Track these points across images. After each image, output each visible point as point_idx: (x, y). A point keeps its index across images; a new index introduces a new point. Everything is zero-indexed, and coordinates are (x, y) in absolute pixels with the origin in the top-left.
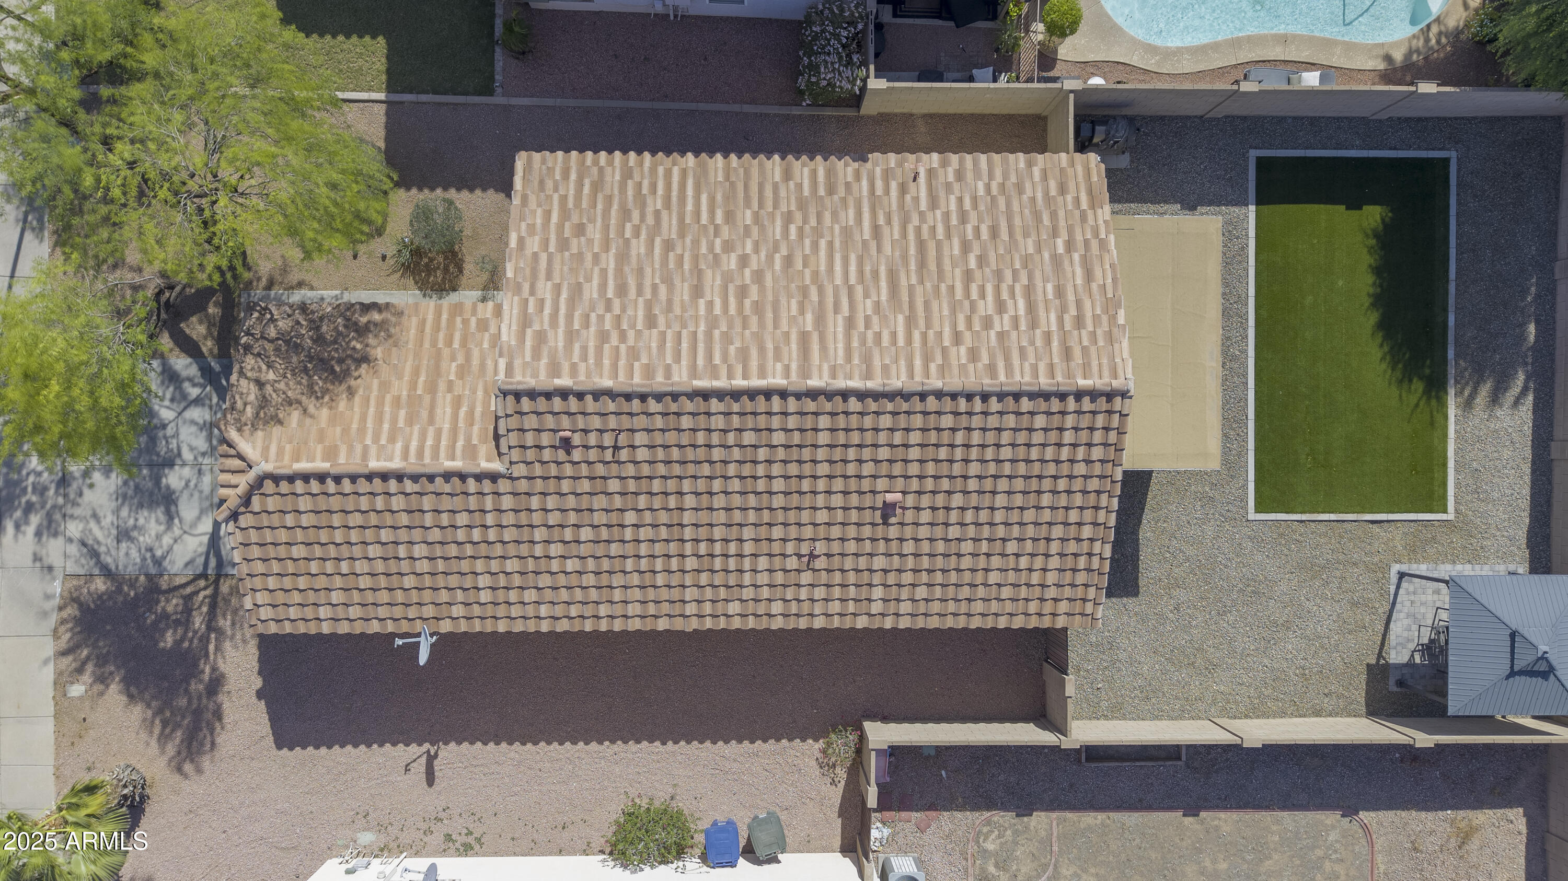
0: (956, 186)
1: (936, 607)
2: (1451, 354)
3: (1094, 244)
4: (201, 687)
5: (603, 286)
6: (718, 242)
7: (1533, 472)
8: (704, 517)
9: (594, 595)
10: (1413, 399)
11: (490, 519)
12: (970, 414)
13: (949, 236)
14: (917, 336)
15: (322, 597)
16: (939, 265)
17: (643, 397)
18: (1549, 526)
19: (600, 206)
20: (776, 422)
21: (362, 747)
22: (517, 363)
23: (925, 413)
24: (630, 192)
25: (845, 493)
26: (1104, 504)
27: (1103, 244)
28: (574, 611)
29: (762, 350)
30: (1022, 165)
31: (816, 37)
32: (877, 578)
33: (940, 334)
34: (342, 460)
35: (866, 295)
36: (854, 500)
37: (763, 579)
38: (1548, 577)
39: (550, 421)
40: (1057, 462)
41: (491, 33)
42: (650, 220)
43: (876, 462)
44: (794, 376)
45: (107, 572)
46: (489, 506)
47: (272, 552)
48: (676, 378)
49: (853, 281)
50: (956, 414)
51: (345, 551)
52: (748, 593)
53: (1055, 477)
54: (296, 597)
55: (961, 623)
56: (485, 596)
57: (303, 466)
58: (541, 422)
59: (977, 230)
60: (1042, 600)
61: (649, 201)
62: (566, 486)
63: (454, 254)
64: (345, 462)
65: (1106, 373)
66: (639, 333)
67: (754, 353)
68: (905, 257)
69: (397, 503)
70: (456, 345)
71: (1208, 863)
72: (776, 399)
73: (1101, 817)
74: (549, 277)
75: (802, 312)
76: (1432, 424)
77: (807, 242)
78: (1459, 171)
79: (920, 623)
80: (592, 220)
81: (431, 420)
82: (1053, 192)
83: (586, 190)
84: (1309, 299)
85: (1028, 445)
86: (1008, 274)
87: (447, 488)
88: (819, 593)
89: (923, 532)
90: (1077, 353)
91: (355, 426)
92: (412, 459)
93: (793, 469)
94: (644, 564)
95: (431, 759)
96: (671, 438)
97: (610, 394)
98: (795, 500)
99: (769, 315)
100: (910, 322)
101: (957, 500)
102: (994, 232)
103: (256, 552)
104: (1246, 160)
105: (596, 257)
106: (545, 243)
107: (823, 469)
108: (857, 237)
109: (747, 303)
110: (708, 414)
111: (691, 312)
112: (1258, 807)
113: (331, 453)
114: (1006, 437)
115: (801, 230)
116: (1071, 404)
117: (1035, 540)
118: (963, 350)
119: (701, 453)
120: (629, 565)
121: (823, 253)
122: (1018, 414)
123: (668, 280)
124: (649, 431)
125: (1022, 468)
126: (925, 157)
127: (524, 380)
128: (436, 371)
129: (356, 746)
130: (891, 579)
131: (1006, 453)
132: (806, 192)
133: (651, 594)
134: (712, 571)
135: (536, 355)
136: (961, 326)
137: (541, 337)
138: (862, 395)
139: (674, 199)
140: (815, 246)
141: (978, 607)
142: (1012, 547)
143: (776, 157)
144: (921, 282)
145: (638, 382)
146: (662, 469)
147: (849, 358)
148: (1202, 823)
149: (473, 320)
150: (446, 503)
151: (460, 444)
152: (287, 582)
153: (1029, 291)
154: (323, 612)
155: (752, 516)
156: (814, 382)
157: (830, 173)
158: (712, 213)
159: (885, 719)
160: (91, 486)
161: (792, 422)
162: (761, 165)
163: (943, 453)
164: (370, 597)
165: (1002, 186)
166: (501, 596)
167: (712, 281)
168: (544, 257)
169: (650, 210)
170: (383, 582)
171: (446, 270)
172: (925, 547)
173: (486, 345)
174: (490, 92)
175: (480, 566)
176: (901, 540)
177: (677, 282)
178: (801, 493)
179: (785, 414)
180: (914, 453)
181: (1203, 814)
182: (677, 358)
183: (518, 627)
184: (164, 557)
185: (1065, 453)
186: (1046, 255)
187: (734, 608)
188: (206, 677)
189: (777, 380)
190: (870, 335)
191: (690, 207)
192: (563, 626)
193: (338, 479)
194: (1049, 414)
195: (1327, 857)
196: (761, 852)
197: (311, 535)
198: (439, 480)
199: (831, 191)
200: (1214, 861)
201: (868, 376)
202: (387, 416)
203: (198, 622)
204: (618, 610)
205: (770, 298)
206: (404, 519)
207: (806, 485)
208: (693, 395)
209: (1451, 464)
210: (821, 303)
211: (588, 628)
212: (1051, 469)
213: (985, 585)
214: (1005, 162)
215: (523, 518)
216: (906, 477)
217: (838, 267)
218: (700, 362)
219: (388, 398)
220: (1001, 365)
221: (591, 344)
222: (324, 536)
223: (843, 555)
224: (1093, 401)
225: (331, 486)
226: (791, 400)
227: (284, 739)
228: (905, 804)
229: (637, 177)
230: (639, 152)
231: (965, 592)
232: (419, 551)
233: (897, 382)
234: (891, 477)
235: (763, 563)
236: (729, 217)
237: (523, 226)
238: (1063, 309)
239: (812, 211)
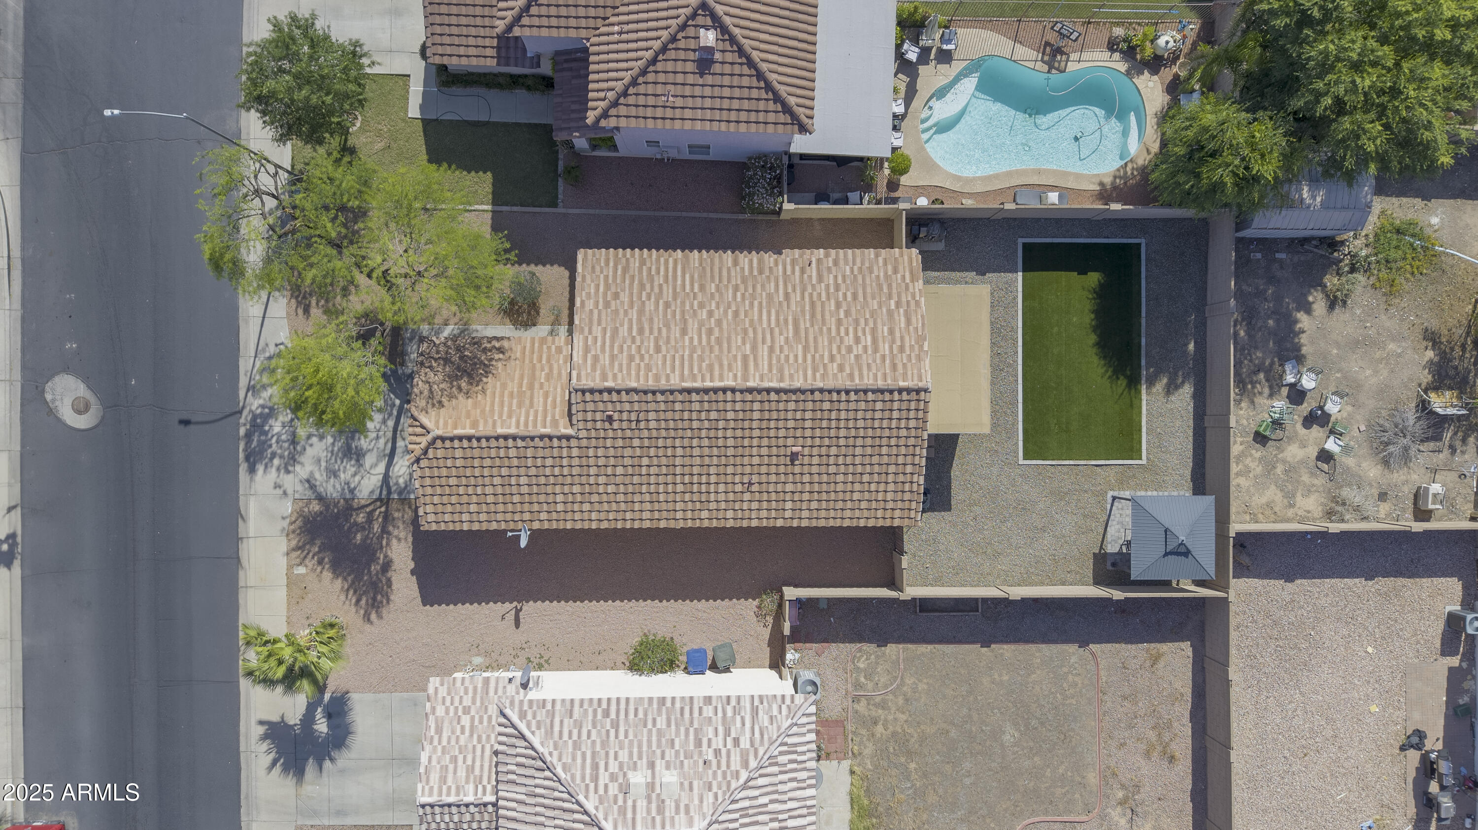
0: (834, 269)
1: (823, 514)
2: (1143, 362)
3: (913, 303)
4: (379, 567)
5: (630, 329)
6: (696, 302)
7: (1194, 435)
8: (687, 461)
9: (623, 506)
10: (1120, 390)
11: (565, 462)
12: (839, 401)
13: (828, 299)
14: (809, 357)
15: (465, 508)
16: (823, 316)
17: (654, 393)
18: (1204, 468)
19: (627, 282)
20: (729, 406)
21: (476, 605)
22: (583, 373)
23: (814, 401)
24: (645, 274)
25: (769, 447)
26: (918, 452)
27: (917, 303)
28: (611, 516)
29: (721, 366)
30: (872, 256)
31: (751, 178)
32: (788, 497)
33: (822, 356)
34: (481, 428)
35: (781, 334)
36: (774, 451)
37: (722, 497)
38: (1204, 497)
39: (601, 406)
40: (890, 429)
41: (556, 170)
42: (656, 290)
43: (787, 429)
44: (739, 381)
45: (320, 498)
46: (565, 454)
47: (437, 481)
48: (672, 382)
49: (773, 325)
50: (831, 401)
51: (480, 481)
52: (713, 506)
53: (889, 437)
54: (449, 508)
55: (838, 523)
56: (560, 507)
57: (459, 432)
58: (596, 406)
59: (845, 295)
60: (885, 509)
61: (656, 278)
62: (609, 443)
63: (534, 304)
64: (483, 429)
65: (916, 378)
66: (651, 356)
67: (717, 367)
68: (803, 311)
69: (512, 453)
70: (544, 362)
71: (996, 676)
72: (729, 393)
73: (930, 647)
74: (599, 324)
75: (744, 343)
76: (1131, 406)
77: (747, 302)
78: (1147, 251)
79: (814, 523)
80: (623, 290)
81: (531, 405)
82: (890, 273)
83: (619, 272)
84: (1056, 329)
85: (873, 419)
86: (862, 321)
87: (541, 444)
88: (755, 505)
89: (815, 469)
90: (900, 367)
91: (488, 409)
92: (522, 427)
93: (739, 433)
94: (653, 488)
95: (518, 611)
96: (669, 415)
97: (636, 391)
98: (740, 451)
99: (725, 345)
100: (806, 349)
101: (833, 451)
102: (855, 296)
103: (428, 481)
104: (1016, 244)
105: (626, 312)
106: (597, 304)
107: (757, 433)
108: (776, 300)
109: (713, 338)
110: (691, 402)
111: (680, 344)
112: (1027, 641)
113: (475, 425)
114: (860, 415)
115: (743, 295)
116: (896, 396)
117: (879, 474)
118: (835, 365)
119: (686, 424)
120: (644, 489)
121: (756, 309)
122: (867, 401)
123: (667, 326)
124: (656, 411)
125: (870, 432)
126: (815, 251)
127: (587, 383)
128: (533, 377)
129: (471, 604)
130: (797, 497)
131: (861, 424)
132: (747, 273)
133: (656, 506)
134: (692, 493)
135: (594, 369)
136: (835, 352)
137: (596, 359)
138: (778, 391)
139: (670, 277)
140: (752, 305)
141: (848, 514)
142: (866, 478)
143: (729, 252)
144: (812, 325)
145: (651, 384)
146: (663, 433)
147: (770, 370)
148: (993, 651)
149: (553, 347)
150: (540, 453)
151: (549, 419)
152: (445, 499)
153: (874, 331)
154: (465, 517)
155: (715, 461)
156: (751, 384)
157: (760, 261)
158: (692, 285)
159: (796, 586)
160: (311, 445)
161: (738, 406)
162: (720, 257)
163: (825, 424)
164: (492, 508)
165: (860, 269)
166: (569, 507)
167: (693, 326)
168: (596, 312)
169: (656, 283)
170: (501, 499)
171: (529, 313)
172: (816, 478)
173: (561, 362)
174: (555, 205)
175: (558, 489)
176: (802, 474)
177: (673, 326)
178: (743, 447)
179: (734, 402)
180: (808, 424)
181: (993, 646)
182: (673, 371)
183: (579, 526)
184: (355, 488)
185: (894, 424)
186: (884, 310)
187: (705, 514)
188: (381, 561)
189: (730, 383)
190: (782, 356)
191: (679, 282)
192: (604, 525)
193: (479, 439)
194: (884, 401)
195: (1070, 672)
196: (721, 665)
197: (461, 471)
198: (537, 439)
199: (761, 272)
200: (1000, 675)
201: (781, 380)
202: (506, 403)
203: (376, 527)
204: (637, 515)
205: (726, 335)
206: (515, 462)
207: (746, 442)
208: (682, 391)
209: (1144, 430)
210: (755, 338)
211: (619, 526)
212: (887, 433)
213: (852, 500)
214: (863, 254)
215: (584, 461)
216: (804, 438)
217: (765, 317)
218: (686, 372)
219: (506, 392)
220: (856, 373)
221: (624, 362)
222: (468, 472)
223: (768, 483)
224: (908, 394)
225: (475, 443)
226: (738, 393)
227: (427, 600)
228: (809, 639)
229: (648, 264)
230: (649, 249)
231: (840, 505)
232: (523, 480)
233: (797, 384)
234: (795, 437)
235: (722, 488)
236: (702, 288)
237: (584, 293)
238: (893, 341)
239: (750, 284)
